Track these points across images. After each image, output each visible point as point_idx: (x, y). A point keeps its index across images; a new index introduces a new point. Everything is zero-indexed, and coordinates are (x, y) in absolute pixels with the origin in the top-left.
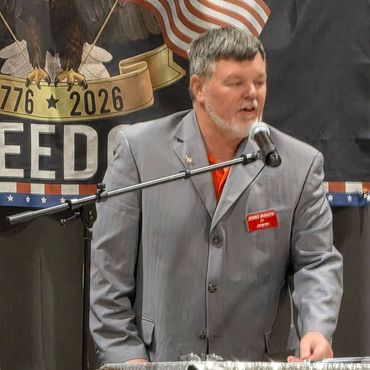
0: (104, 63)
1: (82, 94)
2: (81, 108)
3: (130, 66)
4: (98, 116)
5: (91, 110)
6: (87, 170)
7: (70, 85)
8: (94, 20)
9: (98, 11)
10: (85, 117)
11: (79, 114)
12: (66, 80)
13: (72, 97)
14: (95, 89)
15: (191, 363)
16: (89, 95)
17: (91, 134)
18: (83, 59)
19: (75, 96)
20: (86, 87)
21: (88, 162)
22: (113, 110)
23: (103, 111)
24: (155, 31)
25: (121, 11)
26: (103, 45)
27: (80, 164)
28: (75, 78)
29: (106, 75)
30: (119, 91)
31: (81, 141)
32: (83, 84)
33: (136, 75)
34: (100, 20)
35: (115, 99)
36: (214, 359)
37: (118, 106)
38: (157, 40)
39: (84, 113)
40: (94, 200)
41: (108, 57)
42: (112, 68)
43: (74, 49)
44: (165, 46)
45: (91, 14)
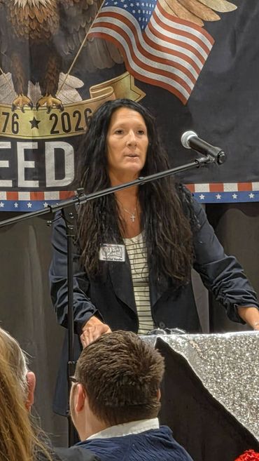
0: (77, 89)
1: (59, 115)
2: (59, 128)
3: (99, 91)
4: (73, 133)
5: (67, 128)
6: (66, 179)
7: (49, 108)
8: (68, 53)
9: (70, 46)
10: (62, 134)
11: (58, 132)
12: (45, 104)
13: (51, 119)
14: (70, 112)
15: (159, 336)
16: (65, 117)
17: (68, 148)
18: (60, 86)
19: (54, 118)
20: (62, 110)
21: (66, 173)
23: (77, 129)
24: (119, 61)
25: (90, 45)
26: (77, 75)
27: (60, 174)
28: (54, 102)
29: (79, 99)
30: (90, 112)
31: (59, 154)
32: (60, 107)
33: (104, 98)
34: (73, 53)
35: (87, 119)
36: (177, 332)
38: (121, 68)
39: (61, 132)
41: (80, 84)
42: (84, 92)
43: (52, 78)
44: (128, 73)
45: (65, 48)
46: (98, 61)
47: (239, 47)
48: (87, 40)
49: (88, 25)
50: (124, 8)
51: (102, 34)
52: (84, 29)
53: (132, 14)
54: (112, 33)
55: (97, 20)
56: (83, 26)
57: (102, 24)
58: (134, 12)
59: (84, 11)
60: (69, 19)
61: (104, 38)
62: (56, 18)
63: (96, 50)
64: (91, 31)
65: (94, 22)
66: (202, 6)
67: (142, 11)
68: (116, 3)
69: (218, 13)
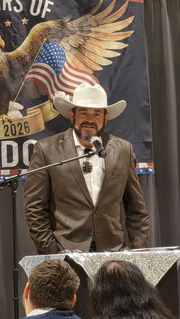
0: (20, 110)
1: (9, 125)
2: (9, 133)
3: (32, 111)
4: (17, 136)
5: (14, 133)
6: (13, 162)
7: (4, 122)
8: (14, 90)
9: (15, 85)
10: (11, 137)
11: (8, 135)
12: (1, 119)
13: (4, 128)
14: (16, 123)
15: (66, 254)
16: (13, 126)
17: (15, 145)
18: (9, 109)
19: (6, 127)
20: (11, 122)
21: (14, 159)
22: (25, 133)
23: (20, 134)
24: (44, 94)
25: (27, 85)
26: (20, 102)
27: (10, 159)
28: (6, 118)
29: (21, 116)
30: (27, 124)
31: (10, 148)
32: (9, 121)
33: (35, 115)
34: (17, 90)
35: (25, 127)
36: (78, 252)
37: (27, 131)
38: (45, 98)
39: (11, 135)
40: (17, 177)
41: (22, 107)
42: (23, 112)
43: (5, 104)
44: (49, 101)
45: (12, 87)
46: (32, 94)
47: (114, 85)
48: (25, 82)
49: (26, 73)
50: (47, 63)
51: (34, 78)
52: (23, 76)
53: (51, 67)
54: (40, 78)
55: (31, 71)
56: (23, 74)
57: (34, 73)
58: (52, 65)
59: (23, 65)
60: (14, 70)
61: (35, 81)
62: (7, 69)
63: (30, 87)
64: (28, 76)
65: (29, 72)
66: (92, 62)
67: (57, 65)
68: (42, 60)
69: (101, 66)
